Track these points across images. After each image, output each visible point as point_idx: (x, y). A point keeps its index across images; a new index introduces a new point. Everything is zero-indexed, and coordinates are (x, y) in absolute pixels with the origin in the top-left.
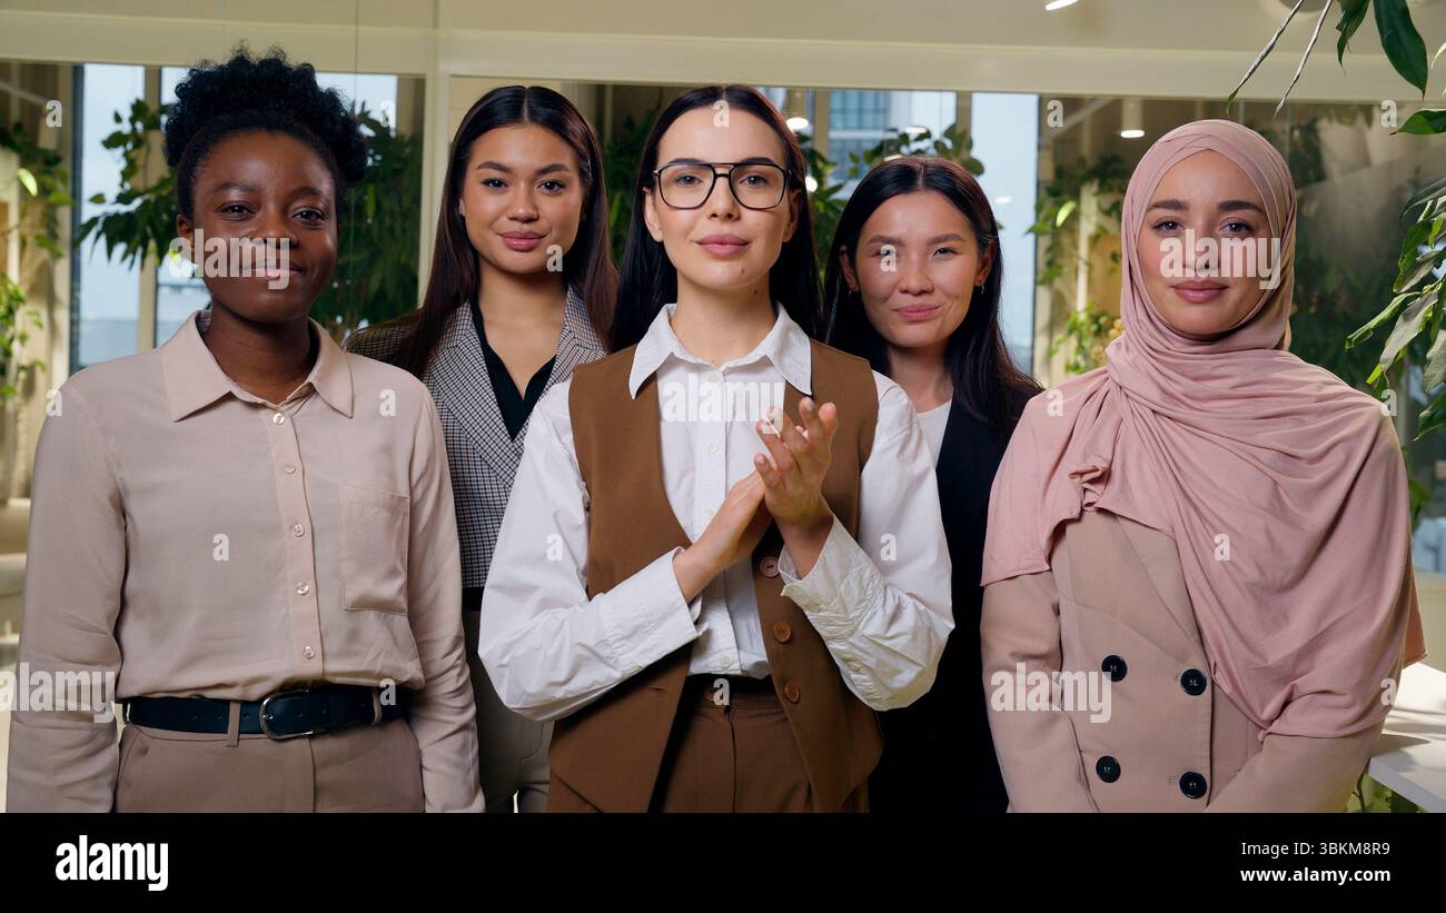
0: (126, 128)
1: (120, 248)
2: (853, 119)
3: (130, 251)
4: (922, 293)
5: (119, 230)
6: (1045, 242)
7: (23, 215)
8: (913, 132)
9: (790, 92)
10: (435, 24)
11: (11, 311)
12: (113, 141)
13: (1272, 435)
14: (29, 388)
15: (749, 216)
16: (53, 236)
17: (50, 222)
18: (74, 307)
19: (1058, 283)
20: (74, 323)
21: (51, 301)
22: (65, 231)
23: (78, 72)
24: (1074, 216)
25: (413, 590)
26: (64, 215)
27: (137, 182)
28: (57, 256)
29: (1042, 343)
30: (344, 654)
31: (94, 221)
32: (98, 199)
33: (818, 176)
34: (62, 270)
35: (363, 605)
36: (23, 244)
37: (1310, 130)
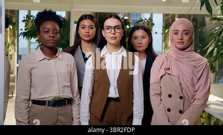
0: (25, 19)
1: (25, 37)
2: (135, 16)
3: (27, 37)
4: (140, 44)
5: (25, 34)
6: (164, 35)
7: (10, 32)
8: (144, 19)
9: (125, 13)
10: (72, 3)
11: (8, 47)
12: (23, 21)
13: (193, 63)
14: (11, 58)
15: (117, 34)
16: (15, 35)
17: (14, 33)
18: (18, 46)
19: (166, 42)
20: (18, 48)
21: (14, 45)
22: (16, 35)
23: (18, 11)
24: (168, 31)
25: (71, 85)
26: (16, 32)
27: (27, 27)
28: (15, 38)
29: (163, 51)
30: (62, 93)
31: (21, 33)
32: (21, 30)
33: (129, 26)
34: (16, 40)
35: (65, 86)
36: (10, 36)
37: (204, 18)
